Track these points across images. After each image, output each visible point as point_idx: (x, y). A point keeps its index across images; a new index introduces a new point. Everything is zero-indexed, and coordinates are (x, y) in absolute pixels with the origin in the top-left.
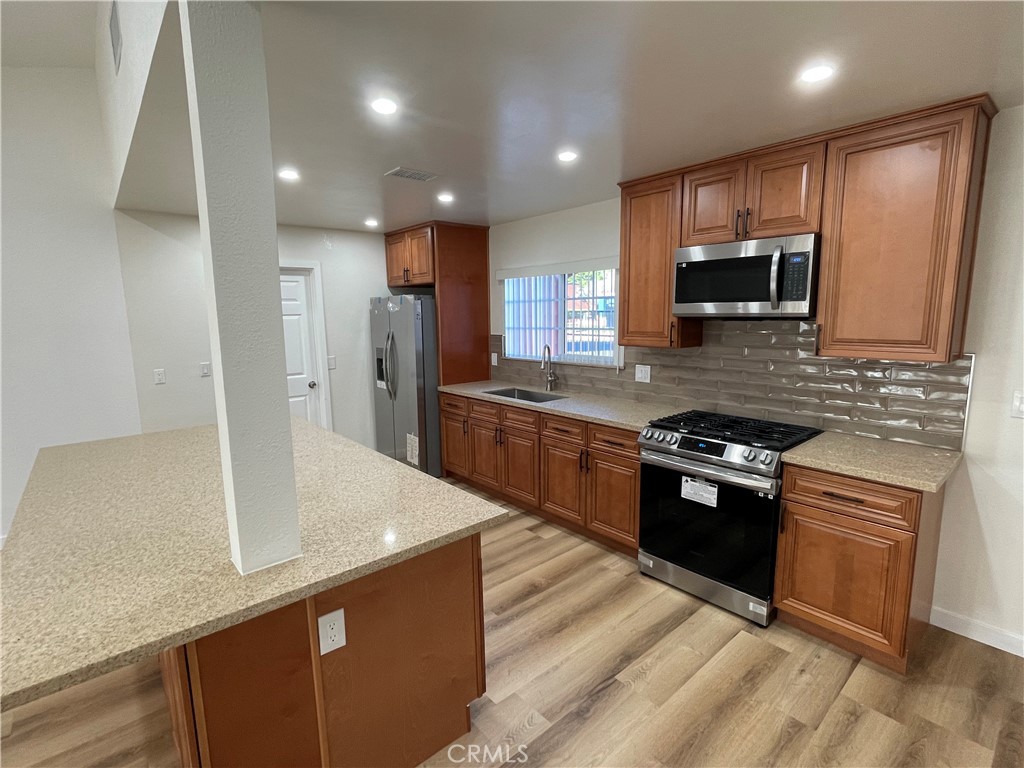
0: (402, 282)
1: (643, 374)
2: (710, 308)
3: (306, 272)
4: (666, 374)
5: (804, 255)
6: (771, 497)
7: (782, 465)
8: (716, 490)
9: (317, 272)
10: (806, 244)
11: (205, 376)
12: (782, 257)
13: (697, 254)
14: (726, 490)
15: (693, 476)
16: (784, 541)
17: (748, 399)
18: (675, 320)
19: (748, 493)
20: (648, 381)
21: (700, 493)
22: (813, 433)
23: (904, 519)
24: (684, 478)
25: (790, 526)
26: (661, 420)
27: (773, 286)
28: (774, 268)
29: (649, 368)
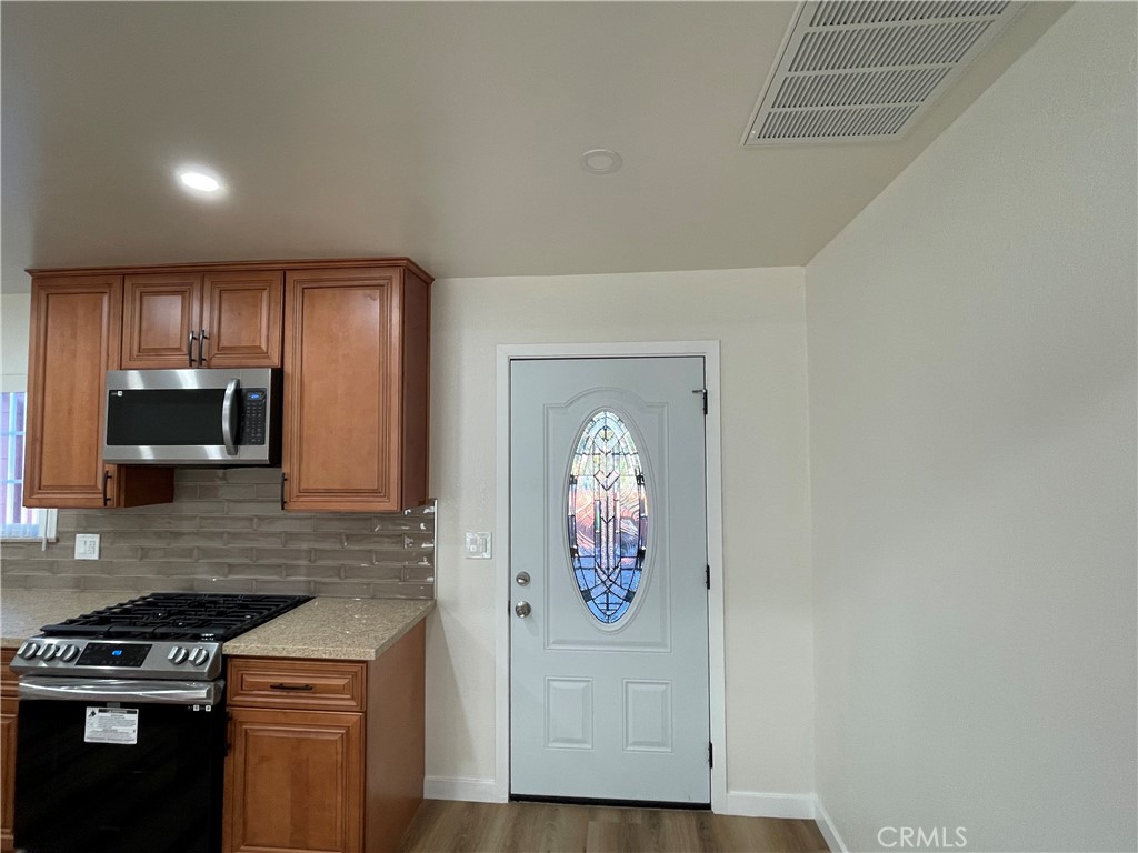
1: (87, 547)
2: (147, 453)
4: (124, 545)
5: (262, 391)
6: (208, 709)
8: (135, 717)
10: (265, 380)
12: (238, 392)
14: (149, 714)
15: (102, 704)
17: (231, 568)
18: (112, 469)
19: (181, 709)
20: (95, 557)
21: (113, 728)
24: (89, 711)
27: (226, 426)
28: (227, 404)
29: (96, 538)
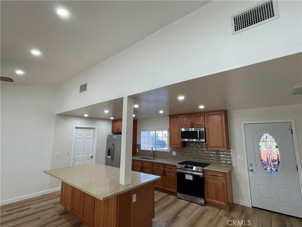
0: (116, 131)
1: (174, 153)
3: (94, 129)
4: (179, 153)
5: (203, 131)
6: (202, 177)
7: (204, 170)
8: (192, 176)
9: (97, 129)
10: (203, 129)
11: (68, 154)
12: (199, 131)
13: (183, 130)
14: (194, 176)
15: (188, 174)
16: (205, 186)
17: (196, 158)
18: (181, 142)
19: (198, 176)
20: (175, 155)
21: (189, 177)
22: (208, 164)
23: (224, 178)
24: (186, 175)
25: (206, 182)
26: (181, 163)
27: (198, 136)
28: (198, 133)
29: (175, 152)
